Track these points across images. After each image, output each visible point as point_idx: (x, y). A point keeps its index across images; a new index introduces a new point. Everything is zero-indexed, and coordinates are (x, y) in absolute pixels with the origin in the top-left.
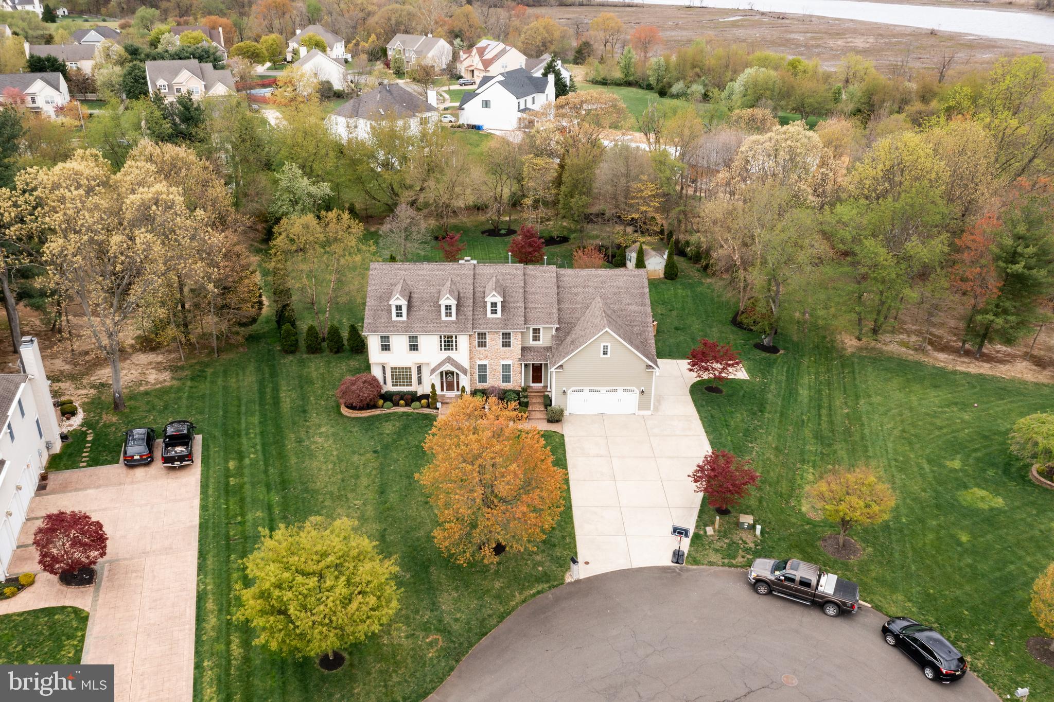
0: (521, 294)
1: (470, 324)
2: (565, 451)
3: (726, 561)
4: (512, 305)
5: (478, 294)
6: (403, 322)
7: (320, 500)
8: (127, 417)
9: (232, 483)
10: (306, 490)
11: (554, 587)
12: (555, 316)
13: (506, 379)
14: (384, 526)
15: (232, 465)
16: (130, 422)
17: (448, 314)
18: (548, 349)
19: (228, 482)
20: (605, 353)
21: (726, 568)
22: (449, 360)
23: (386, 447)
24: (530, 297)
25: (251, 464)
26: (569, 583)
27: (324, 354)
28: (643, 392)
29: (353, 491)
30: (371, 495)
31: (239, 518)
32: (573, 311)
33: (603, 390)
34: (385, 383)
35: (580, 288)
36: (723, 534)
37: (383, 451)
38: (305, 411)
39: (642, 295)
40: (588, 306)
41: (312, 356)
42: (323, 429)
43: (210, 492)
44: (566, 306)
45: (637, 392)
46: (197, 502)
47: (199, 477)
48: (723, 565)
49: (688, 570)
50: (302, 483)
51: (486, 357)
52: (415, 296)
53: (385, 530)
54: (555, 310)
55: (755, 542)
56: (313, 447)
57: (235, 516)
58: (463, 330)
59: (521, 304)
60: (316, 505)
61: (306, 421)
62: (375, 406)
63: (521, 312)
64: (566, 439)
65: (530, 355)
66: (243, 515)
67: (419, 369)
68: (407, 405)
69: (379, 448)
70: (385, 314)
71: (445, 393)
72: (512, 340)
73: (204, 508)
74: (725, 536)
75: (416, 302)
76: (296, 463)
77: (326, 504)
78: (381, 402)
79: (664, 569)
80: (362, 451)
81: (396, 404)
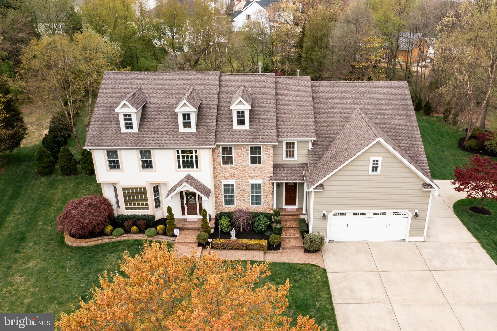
0: (273, 104)
1: (212, 136)
2: (329, 293)
4: (262, 116)
5: (223, 104)
6: (133, 135)
12: (312, 128)
13: (256, 200)
17: (187, 125)
18: (304, 166)
20: (375, 169)
22: (189, 179)
24: (283, 108)
27: (80, 176)
28: (416, 215)
32: (331, 124)
33: (369, 213)
34: (118, 206)
35: (337, 101)
39: (406, 107)
40: (347, 119)
41: (66, 177)
44: (323, 118)
45: (410, 215)
51: (233, 176)
52: (151, 106)
54: (311, 121)
58: (204, 144)
59: (273, 114)
62: (102, 234)
63: (273, 123)
64: (330, 276)
65: (283, 173)
67: (156, 189)
68: (141, 231)
70: (113, 125)
71: (186, 216)
72: (262, 155)
75: (151, 112)
78: (109, 228)
81: (128, 231)
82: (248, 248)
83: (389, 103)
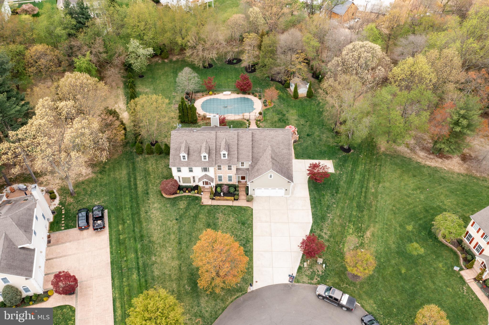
0: (236, 147)
1: (214, 163)
2: (252, 218)
3: (309, 281)
4: (232, 153)
5: (218, 147)
6: (186, 162)
7: (156, 247)
8: (77, 199)
9: (121, 238)
10: (150, 242)
11: (243, 294)
12: (251, 157)
13: (230, 180)
14: (180, 262)
15: (120, 227)
16: (78, 202)
17: (205, 159)
18: (248, 169)
19: (120, 237)
20: (271, 177)
21: (309, 285)
22: (206, 176)
23: (181, 217)
24: (240, 147)
25: (128, 227)
26: (250, 292)
27: (154, 155)
28: (286, 190)
29: (168, 242)
30: (175, 244)
31: (125, 258)
32: (258, 153)
33: (270, 189)
34: (180, 181)
35: (262, 141)
36: (311, 266)
37: (180, 219)
38: (148, 193)
40: (265, 150)
41: (149, 156)
42: (155, 205)
43: (113, 243)
44: (256, 150)
45: (284, 190)
46: (108, 250)
47: (108, 235)
48: (308, 283)
49: (295, 286)
50: (149, 237)
51: (222, 173)
52: (191, 148)
53: (181, 264)
54: (251, 154)
55: (322, 271)
56: (152, 216)
57: (123, 257)
58: (211, 166)
59: (236, 152)
60: (154, 250)
61: (148, 200)
62: (176, 193)
63: (236, 156)
64: (254, 211)
65: (240, 172)
66: (126, 256)
67: (194, 177)
68: (189, 192)
69: (178, 217)
71: (205, 185)
72: (232, 167)
73: (111, 253)
74: (311, 268)
75: (191, 152)
76: (146, 225)
77: (158, 249)
78: (178, 191)
79: (285, 285)
80: (171, 220)
81: (185, 192)
82: (227, 200)
83: (283, 142)
